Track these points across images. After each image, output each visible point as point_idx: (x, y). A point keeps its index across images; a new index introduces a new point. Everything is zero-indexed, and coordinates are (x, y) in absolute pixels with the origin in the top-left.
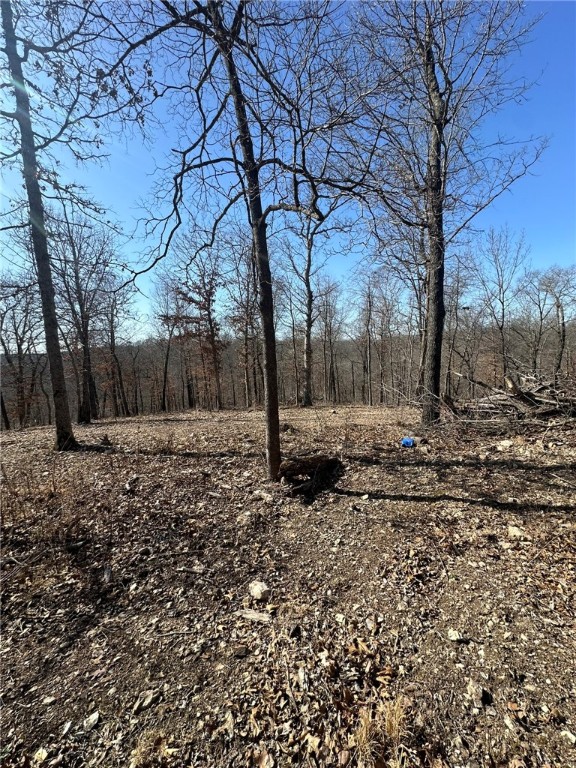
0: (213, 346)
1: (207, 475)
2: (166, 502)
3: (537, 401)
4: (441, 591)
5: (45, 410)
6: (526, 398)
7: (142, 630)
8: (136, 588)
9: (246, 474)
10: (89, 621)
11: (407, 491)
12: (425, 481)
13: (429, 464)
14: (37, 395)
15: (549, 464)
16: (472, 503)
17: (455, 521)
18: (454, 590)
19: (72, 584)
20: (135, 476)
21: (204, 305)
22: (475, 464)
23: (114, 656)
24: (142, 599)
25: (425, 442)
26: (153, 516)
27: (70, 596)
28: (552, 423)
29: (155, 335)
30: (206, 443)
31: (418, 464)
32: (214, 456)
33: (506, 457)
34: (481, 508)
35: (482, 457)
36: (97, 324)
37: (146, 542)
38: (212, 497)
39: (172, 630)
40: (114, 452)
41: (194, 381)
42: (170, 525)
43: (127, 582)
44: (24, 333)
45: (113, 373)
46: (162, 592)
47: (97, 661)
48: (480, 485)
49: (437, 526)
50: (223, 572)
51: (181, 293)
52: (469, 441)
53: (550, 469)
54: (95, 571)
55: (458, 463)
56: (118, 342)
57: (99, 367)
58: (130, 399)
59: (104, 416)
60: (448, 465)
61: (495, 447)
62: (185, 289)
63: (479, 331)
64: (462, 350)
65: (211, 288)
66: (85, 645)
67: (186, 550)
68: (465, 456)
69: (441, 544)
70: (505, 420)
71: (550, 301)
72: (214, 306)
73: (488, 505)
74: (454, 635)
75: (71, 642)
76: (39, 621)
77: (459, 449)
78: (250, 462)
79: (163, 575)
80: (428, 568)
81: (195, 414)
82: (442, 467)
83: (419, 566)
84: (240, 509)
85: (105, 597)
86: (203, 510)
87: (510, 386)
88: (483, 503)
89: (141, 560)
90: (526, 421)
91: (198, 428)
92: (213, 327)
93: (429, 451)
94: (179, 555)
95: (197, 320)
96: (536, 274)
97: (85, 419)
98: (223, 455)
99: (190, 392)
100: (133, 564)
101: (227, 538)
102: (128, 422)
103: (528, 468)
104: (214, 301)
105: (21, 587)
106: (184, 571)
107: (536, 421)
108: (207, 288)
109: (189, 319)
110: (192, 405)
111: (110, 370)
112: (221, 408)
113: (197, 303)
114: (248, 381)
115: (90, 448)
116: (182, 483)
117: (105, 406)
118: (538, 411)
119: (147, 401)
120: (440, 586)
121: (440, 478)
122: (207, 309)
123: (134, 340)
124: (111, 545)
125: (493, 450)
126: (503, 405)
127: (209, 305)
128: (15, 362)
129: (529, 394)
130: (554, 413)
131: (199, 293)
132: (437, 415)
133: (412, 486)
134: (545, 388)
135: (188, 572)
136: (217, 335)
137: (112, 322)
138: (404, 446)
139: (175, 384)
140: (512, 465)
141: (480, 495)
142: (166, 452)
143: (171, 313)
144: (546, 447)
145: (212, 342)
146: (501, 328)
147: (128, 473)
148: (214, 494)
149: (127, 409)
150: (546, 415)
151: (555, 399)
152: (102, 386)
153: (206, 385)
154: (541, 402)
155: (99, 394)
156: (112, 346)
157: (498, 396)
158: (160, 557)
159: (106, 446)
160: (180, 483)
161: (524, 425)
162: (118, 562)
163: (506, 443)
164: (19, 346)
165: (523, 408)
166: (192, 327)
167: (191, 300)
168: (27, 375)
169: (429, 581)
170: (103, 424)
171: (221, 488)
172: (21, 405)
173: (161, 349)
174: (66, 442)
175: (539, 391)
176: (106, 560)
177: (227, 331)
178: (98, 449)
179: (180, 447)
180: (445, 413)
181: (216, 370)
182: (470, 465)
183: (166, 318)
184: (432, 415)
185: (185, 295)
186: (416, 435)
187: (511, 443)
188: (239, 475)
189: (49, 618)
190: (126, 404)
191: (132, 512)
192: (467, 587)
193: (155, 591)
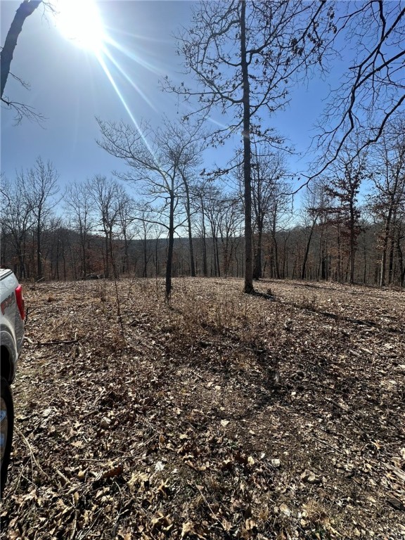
2: (313, 345)
8: (296, 396)
10: (266, 400)
19: (258, 373)
20: (289, 320)
21: (347, 197)
23: (285, 432)
24: (300, 405)
26: (303, 351)
27: (255, 379)
32: (352, 322)
37: (301, 367)
38: (351, 354)
39: (324, 440)
40: (274, 301)
42: (317, 362)
43: (290, 388)
45: (272, 250)
51: (328, 189)
62: (331, 186)
65: (356, 182)
67: (332, 387)
86: (344, 361)
89: (298, 378)
92: (354, 214)
94: (326, 388)
95: (339, 210)
97: (257, 276)
99: (323, 268)
102: (280, 283)
104: (357, 192)
108: (353, 182)
109: (331, 210)
111: (270, 247)
112: (353, 283)
114: (384, 262)
115: (261, 295)
116: (325, 335)
117: (265, 271)
122: (350, 200)
123: (287, 228)
135: (334, 404)
137: (275, 216)
139: (313, 260)
142: (310, 308)
143: (316, 206)
145: (351, 228)
156: (274, 232)
159: (269, 296)
167: (336, 194)
168: (229, 249)
170: (265, 282)
171: (361, 350)
172: (225, 265)
173: (305, 235)
174: (249, 289)
176: (276, 367)
177: (366, 218)
178: (266, 297)
179: (320, 307)
183: (312, 211)
185: (331, 190)
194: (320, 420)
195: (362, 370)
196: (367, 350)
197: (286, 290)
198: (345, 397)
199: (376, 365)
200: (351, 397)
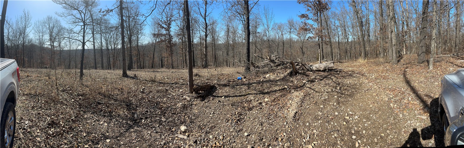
0: (170, 45)
1: (167, 90)
2: (153, 97)
3: (275, 62)
4: (244, 123)
5: (119, 65)
6: (272, 61)
7: (146, 133)
8: (144, 122)
9: (181, 90)
10: (131, 127)
11: (237, 93)
12: (244, 90)
13: (245, 85)
14: (117, 61)
15: (278, 79)
16: (257, 94)
17: (251, 100)
18: (248, 121)
19: (127, 115)
20: (144, 88)
21: (167, 29)
22: (259, 83)
23: (138, 139)
24: (146, 125)
25: (245, 78)
26: (149, 101)
27: (126, 118)
28: (279, 68)
29: (151, 42)
30: (167, 80)
31: (242, 85)
32: (170, 84)
33: (268, 79)
34: (259, 95)
35: (261, 80)
36: (134, 38)
37: (147, 108)
38: (168, 97)
39: (155, 136)
40: (138, 79)
41: (163, 58)
42: (154, 104)
43: (142, 119)
44: (116, 42)
45: (137, 55)
46: (152, 125)
47: (133, 138)
48: (260, 89)
49: (245, 103)
50: (171, 122)
51: (159, 24)
52: (258, 76)
53: (277, 81)
54: (133, 113)
55: (254, 83)
56: (139, 44)
57: (134, 53)
58: (142, 64)
59: (134, 69)
60: (251, 84)
61: (265, 77)
62: (161, 23)
63: (263, 41)
64: (259, 47)
65: (170, 22)
66: (131, 132)
67: (159, 113)
68: (256, 81)
69: (246, 108)
70: (268, 69)
71: (280, 33)
72: (171, 29)
73: (261, 94)
74: (246, 134)
75: (127, 130)
76: (119, 122)
77: (255, 79)
78: (182, 86)
79: (152, 119)
80: (241, 117)
81: (163, 70)
82: (249, 85)
83: (239, 117)
84: (178, 102)
85: (136, 122)
86: (165, 101)
87: (269, 58)
88: (260, 94)
89: (146, 114)
90: (273, 68)
91: (165, 74)
92: (171, 37)
93: (246, 81)
94: (157, 114)
95: (165, 35)
96: (277, 24)
97: (130, 68)
98: (173, 84)
99: (162, 62)
100: (143, 114)
101: (173, 111)
102: (141, 71)
103: (273, 81)
104: (171, 27)
105: (115, 111)
106: (158, 120)
107: (275, 68)
108: (169, 22)
109: (162, 35)
110: (162, 67)
111: (136, 54)
112: (173, 68)
113: (165, 28)
114: (183, 59)
115: (131, 77)
116: (159, 92)
117: (135, 66)
118: (276, 65)
119: (147, 65)
120: (244, 121)
121: (248, 88)
122: (168, 31)
123: (144, 44)
124: (137, 107)
125: (265, 78)
126: (267, 64)
127: (169, 29)
128: (113, 51)
129: (273, 60)
130: (279, 65)
131: (166, 24)
132: (249, 68)
133: (239, 92)
134: (277, 58)
135: (160, 120)
136: (172, 41)
137: (138, 37)
138: (238, 79)
139: (157, 59)
140: (269, 81)
141: (259, 91)
142: (153, 81)
143: (156, 33)
144: (277, 75)
145: (170, 43)
146: (268, 40)
147: (142, 86)
148: (169, 96)
149: (141, 67)
150: (277, 66)
151: (279, 61)
152: (134, 59)
153: (167, 60)
154: (276, 62)
155: (133, 62)
156: (138, 45)
157: (266, 61)
158: (151, 114)
159: (135, 77)
160: (158, 92)
161: (272, 69)
162: (139, 112)
163: (268, 75)
164: (114, 46)
165: (272, 64)
166: (163, 38)
167: (163, 27)
168: (116, 55)
169: (241, 120)
170: (134, 71)
171: (172, 95)
172: (114, 63)
173: (152, 47)
174: (125, 75)
175: (276, 59)
176: (136, 111)
177: (175, 40)
178: (133, 78)
179: (158, 80)
180: (252, 68)
181: (171, 54)
182: (258, 83)
183: (154, 35)
184: (248, 69)
185: (161, 25)
186: (243, 76)
187: (269, 75)
188: (179, 91)
189: (121, 122)
190: (141, 65)
191: (143, 98)
192: (252, 119)
193: (150, 124)
194: (154, 129)
195: (171, 103)
196: (174, 94)
197: (144, 74)
198: (164, 116)
199: (176, 99)
200: (166, 115)
